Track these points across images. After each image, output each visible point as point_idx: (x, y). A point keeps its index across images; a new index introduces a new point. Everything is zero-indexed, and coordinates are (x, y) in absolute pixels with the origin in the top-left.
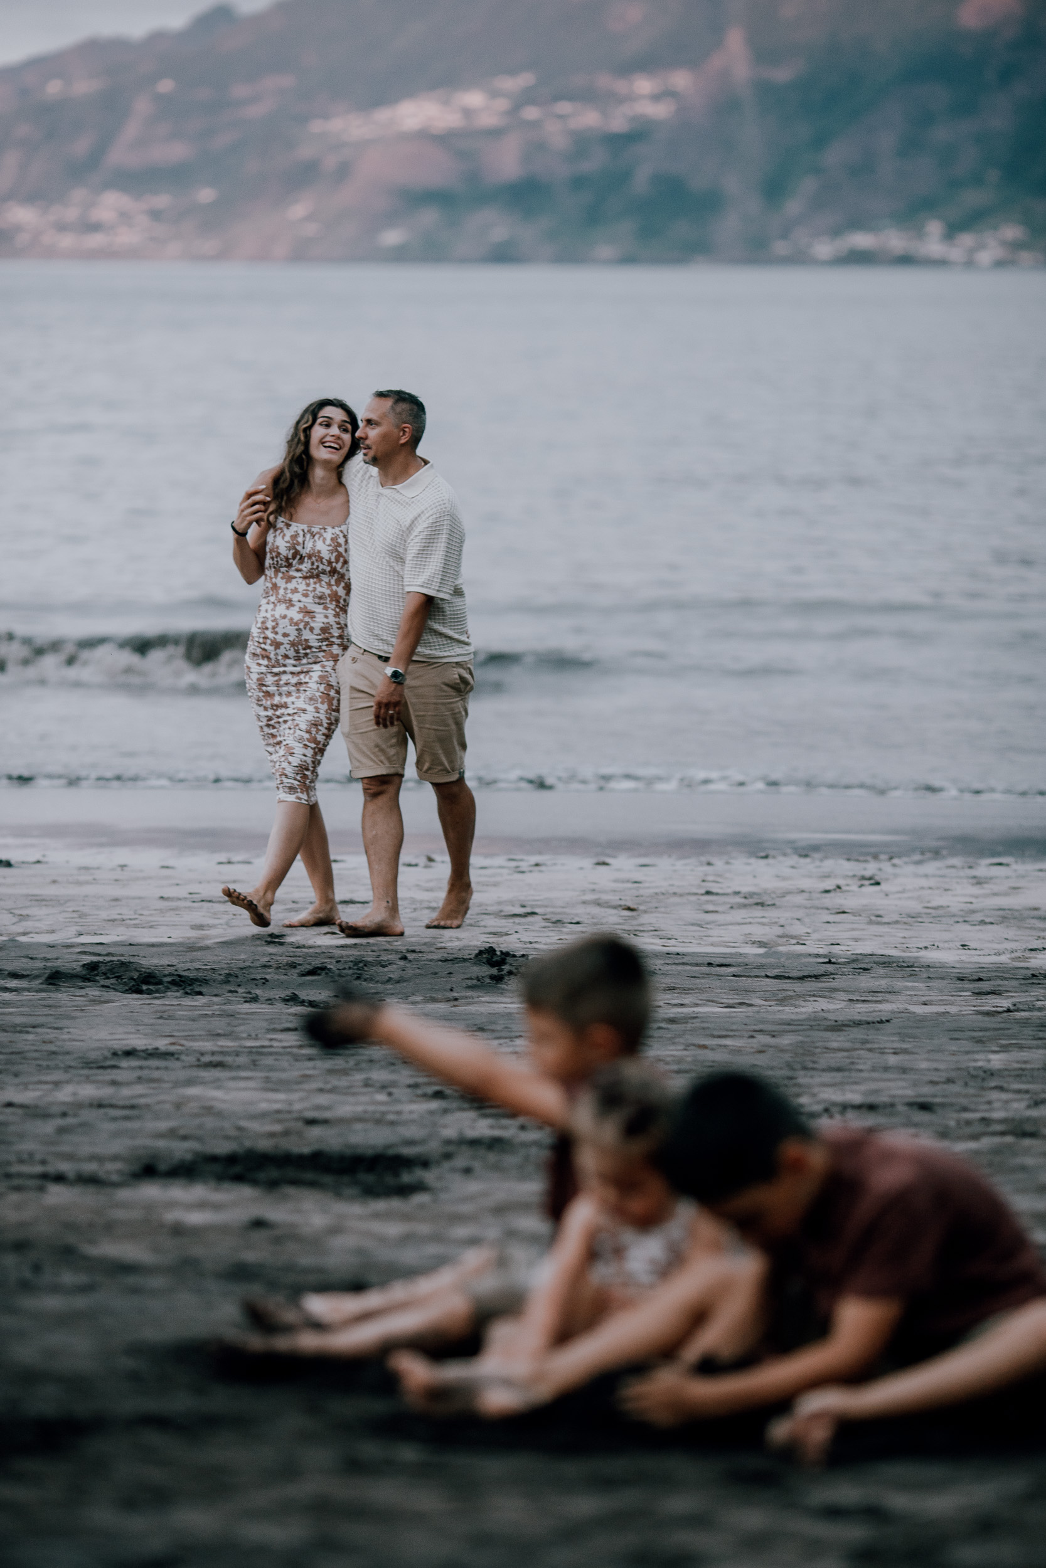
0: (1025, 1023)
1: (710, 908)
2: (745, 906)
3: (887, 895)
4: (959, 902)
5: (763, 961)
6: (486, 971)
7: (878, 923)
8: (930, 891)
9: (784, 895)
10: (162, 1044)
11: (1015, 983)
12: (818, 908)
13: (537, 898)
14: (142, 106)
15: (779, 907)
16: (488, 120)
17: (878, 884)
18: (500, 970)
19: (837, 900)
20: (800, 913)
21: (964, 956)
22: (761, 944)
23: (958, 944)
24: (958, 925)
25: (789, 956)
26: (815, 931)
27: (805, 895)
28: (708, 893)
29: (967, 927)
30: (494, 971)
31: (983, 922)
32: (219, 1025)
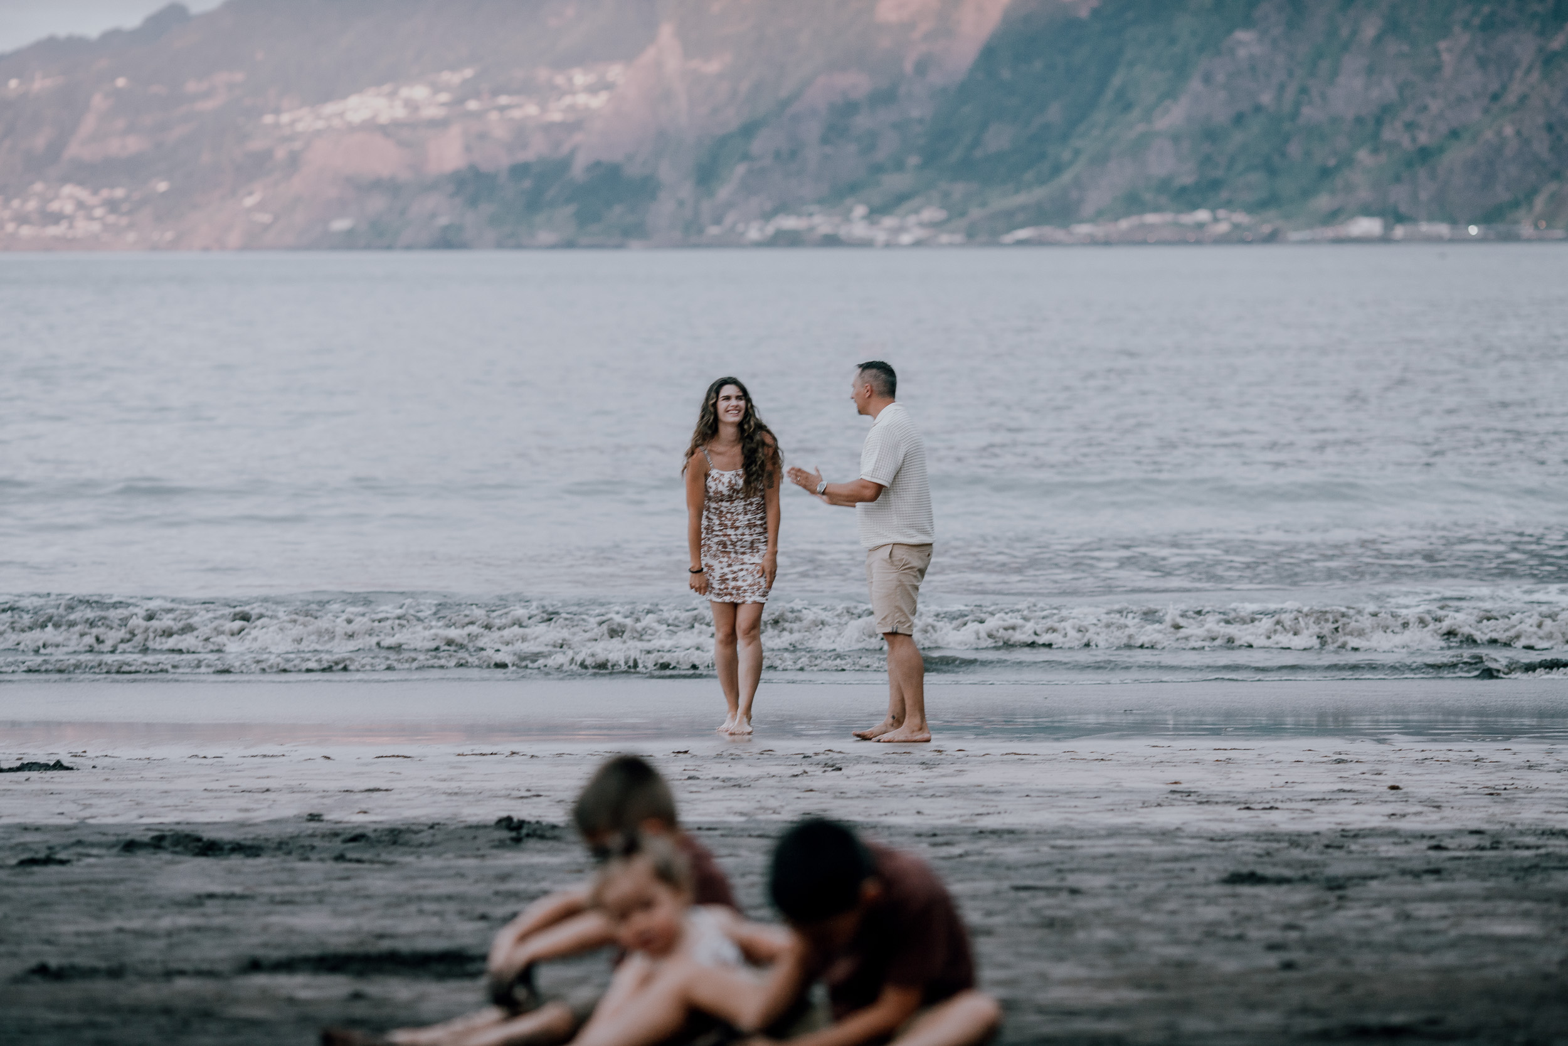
0: (976, 864)
1: (694, 789)
2: (724, 787)
3: (848, 778)
4: (912, 782)
5: (746, 826)
6: (506, 834)
7: (842, 798)
8: (885, 774)
9: (757, 779)
10: (238, 890)
11: (965, 838)
12: (788, 788)
13: (540, 785)
14: (98, 101)
15: (754, 788)
16: (430, 112)
17: (840, 769)
18: (519, 833)
19: (805, 782)
20: (773, 792)
21: (919, 819)
22: (742, 814)
23: (914, 811)
24: (912, 798)
25: (767, 822)
26: (787, 804)
27: (778, 779)
28: (690, 778)
29: (920, 799)
30: (514, 834)
31: (933, 796)
32: (283, 877)
